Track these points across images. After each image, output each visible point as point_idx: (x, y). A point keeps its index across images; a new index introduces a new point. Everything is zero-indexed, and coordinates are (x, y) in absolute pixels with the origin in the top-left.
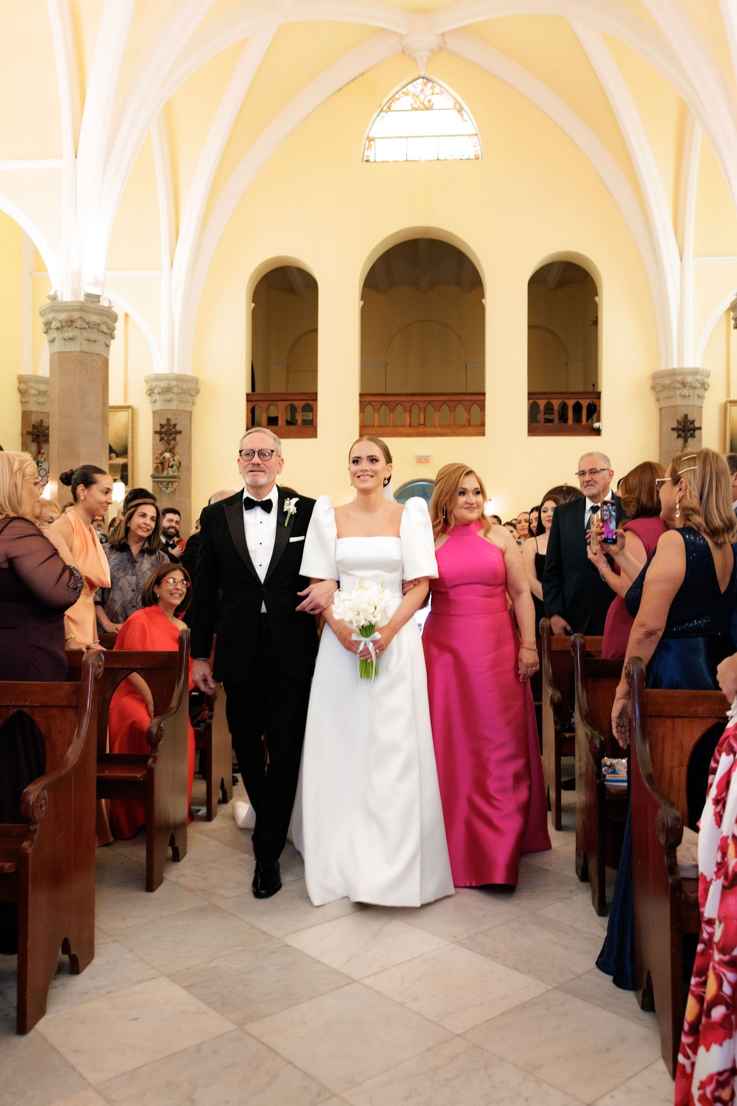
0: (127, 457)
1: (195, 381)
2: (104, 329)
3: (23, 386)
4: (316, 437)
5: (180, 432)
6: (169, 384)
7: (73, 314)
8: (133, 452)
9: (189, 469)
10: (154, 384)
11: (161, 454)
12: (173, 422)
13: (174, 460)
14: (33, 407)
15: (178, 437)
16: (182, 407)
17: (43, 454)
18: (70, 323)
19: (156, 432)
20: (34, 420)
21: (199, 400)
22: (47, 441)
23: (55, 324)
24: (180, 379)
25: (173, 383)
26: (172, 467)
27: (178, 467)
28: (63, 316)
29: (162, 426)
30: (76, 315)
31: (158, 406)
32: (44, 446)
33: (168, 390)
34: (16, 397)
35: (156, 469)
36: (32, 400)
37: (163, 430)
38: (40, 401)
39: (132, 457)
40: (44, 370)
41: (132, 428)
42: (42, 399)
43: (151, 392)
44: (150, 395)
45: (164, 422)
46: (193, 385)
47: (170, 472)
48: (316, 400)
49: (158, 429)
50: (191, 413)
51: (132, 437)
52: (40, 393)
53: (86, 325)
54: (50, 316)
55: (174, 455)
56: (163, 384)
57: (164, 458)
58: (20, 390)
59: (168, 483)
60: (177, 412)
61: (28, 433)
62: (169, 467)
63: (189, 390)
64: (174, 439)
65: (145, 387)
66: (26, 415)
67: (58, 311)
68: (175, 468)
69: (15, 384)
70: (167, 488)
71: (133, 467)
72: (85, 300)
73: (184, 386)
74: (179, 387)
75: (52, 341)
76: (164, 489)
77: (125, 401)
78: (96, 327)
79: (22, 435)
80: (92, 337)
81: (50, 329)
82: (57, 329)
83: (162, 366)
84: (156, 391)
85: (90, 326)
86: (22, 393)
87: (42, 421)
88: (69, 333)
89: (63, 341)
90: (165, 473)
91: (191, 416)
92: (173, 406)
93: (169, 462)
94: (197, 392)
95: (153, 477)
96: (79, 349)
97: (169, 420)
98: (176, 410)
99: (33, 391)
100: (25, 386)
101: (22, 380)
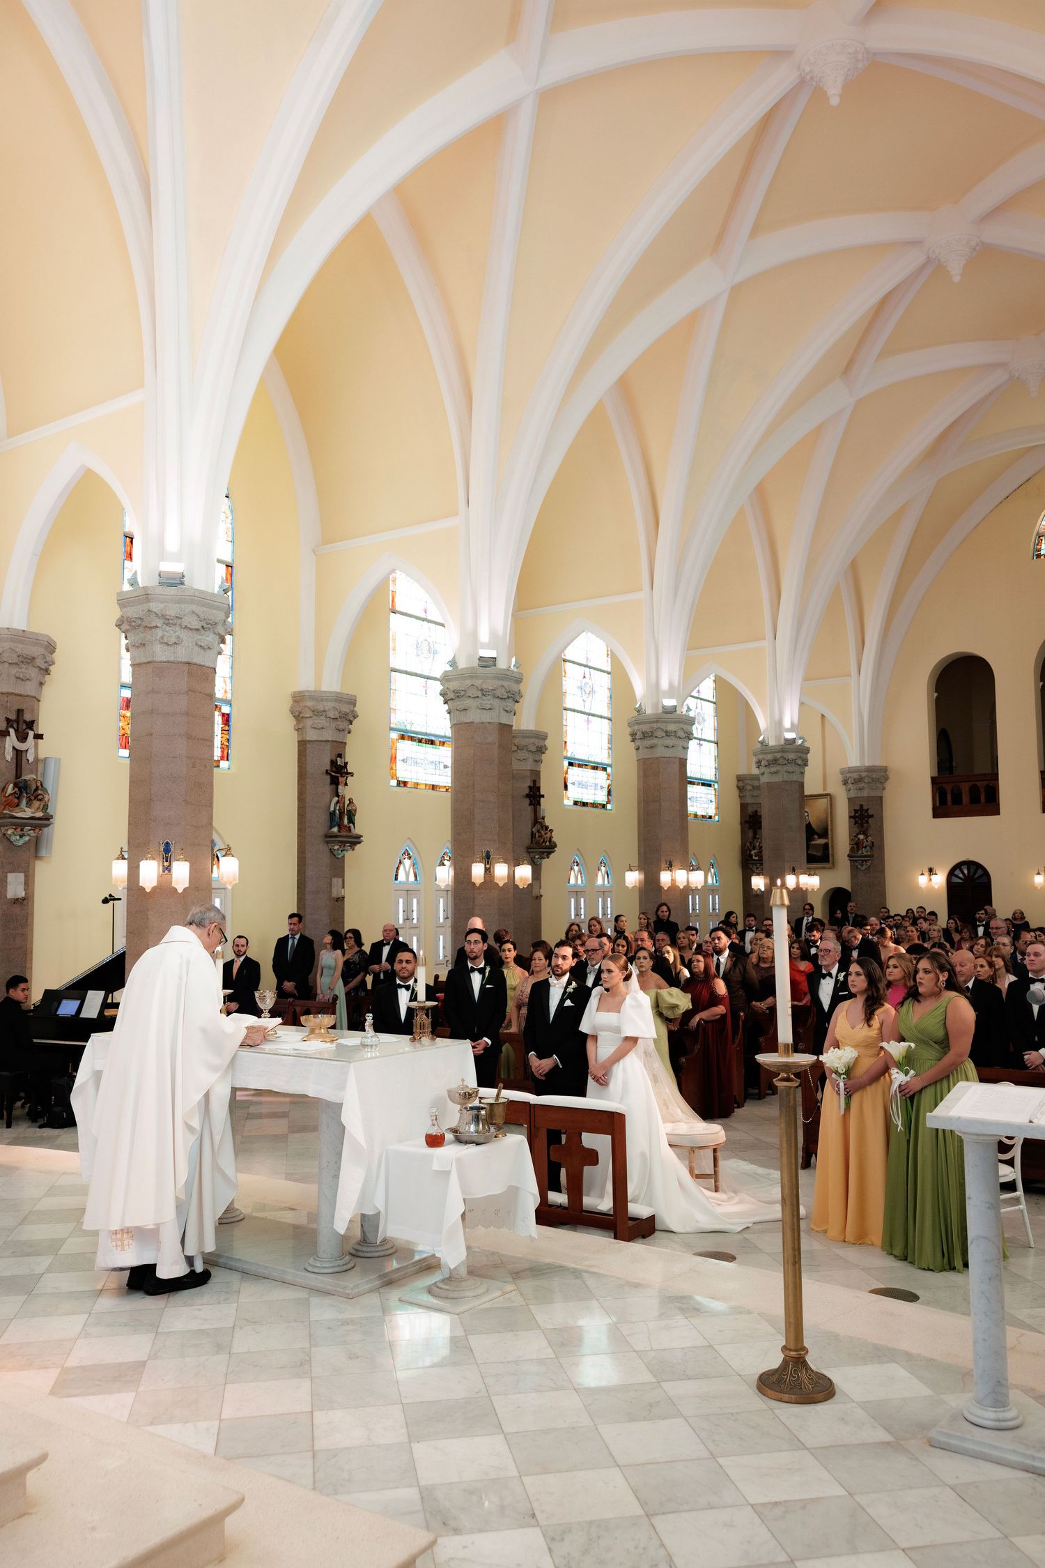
0: (827, 838)
1: (885, 770)
2: (800, 762)
3: (741, 784)
4: (999, 814)
5: (872, 816)
6: (860, 775)
7: (776, 754)
8: (832, 834)
9: (881, 848)
10: (848, 775)
11: (856, 836)
12: (865, 808)
13: (867, 841)
14: (749, 800)
15: (871, 820)
16: (874, 794)
17: (758, 839)
18: (775, 762)
19: (850, 817)
20: (750, 810)
21: (888, 785)
22: (760, 827)
23: (764, 759)
24: (870, 770)
25: (864, 774)
26: (865, 847)
27: (871, 847)
28: (770, 757)
29: (856, 811)
30: (778, 755)
31: (852, 794)
32: (759, 831)
33: (860, 780)
34: (735, 793)
35: (852, 850)
36: (748, 794)
37: (857, 815)
38: (754, 795)
39: (832, 838)
41: (831, 812)
42: (756, 793)
43: (845, 782)
44: (845, 784)
45: (857, 808)
46: (883, 774)
47: (865, 852)
48: (998, 780)
49: (853, 815)
50: (881, 798)
51: (831, 821)
52: (754, 788)
53: (786, 762)
54: (761, 757)
55: (867, 837)
56: (856, 776)
57: (859, 839)
58: (738, 787)
59: (863, 861)
60: (869, 799)
61: (746, 822)
62: (863, 847)
63: (878, 779)
64: (867, 822)
65: (840, 778)
66: (743, 807)
67: (765, 753)
68: (868, 848)
69: (734, 782)
70: (862, 866)
71: (832, 846)
72: (785, 743)
73: (874, 776)
74: (869, 777)
75: (762, 774)
76: (859, 866)
77: (824, 790)
78: (794, 762)
79: (741, 824)
80: (790, 769)
81: (761, 765)
82: (766, 766)
83: (854, 761)
84: (849, 781)
85: (789, 762)
86: (740, 789)
87: (756, 811)
88: (774, 769)
89: (770, 775)
90: (860, 852)
91: (881, 800)
92: (865, 794)
93: (863, 843)
94: (887, 779)
95: (849, 856)
96: (782, 780)
97: (861, 806)
98: (868, 797)
99: (749, 787)
100: (743, 783)
101: (740, 779)
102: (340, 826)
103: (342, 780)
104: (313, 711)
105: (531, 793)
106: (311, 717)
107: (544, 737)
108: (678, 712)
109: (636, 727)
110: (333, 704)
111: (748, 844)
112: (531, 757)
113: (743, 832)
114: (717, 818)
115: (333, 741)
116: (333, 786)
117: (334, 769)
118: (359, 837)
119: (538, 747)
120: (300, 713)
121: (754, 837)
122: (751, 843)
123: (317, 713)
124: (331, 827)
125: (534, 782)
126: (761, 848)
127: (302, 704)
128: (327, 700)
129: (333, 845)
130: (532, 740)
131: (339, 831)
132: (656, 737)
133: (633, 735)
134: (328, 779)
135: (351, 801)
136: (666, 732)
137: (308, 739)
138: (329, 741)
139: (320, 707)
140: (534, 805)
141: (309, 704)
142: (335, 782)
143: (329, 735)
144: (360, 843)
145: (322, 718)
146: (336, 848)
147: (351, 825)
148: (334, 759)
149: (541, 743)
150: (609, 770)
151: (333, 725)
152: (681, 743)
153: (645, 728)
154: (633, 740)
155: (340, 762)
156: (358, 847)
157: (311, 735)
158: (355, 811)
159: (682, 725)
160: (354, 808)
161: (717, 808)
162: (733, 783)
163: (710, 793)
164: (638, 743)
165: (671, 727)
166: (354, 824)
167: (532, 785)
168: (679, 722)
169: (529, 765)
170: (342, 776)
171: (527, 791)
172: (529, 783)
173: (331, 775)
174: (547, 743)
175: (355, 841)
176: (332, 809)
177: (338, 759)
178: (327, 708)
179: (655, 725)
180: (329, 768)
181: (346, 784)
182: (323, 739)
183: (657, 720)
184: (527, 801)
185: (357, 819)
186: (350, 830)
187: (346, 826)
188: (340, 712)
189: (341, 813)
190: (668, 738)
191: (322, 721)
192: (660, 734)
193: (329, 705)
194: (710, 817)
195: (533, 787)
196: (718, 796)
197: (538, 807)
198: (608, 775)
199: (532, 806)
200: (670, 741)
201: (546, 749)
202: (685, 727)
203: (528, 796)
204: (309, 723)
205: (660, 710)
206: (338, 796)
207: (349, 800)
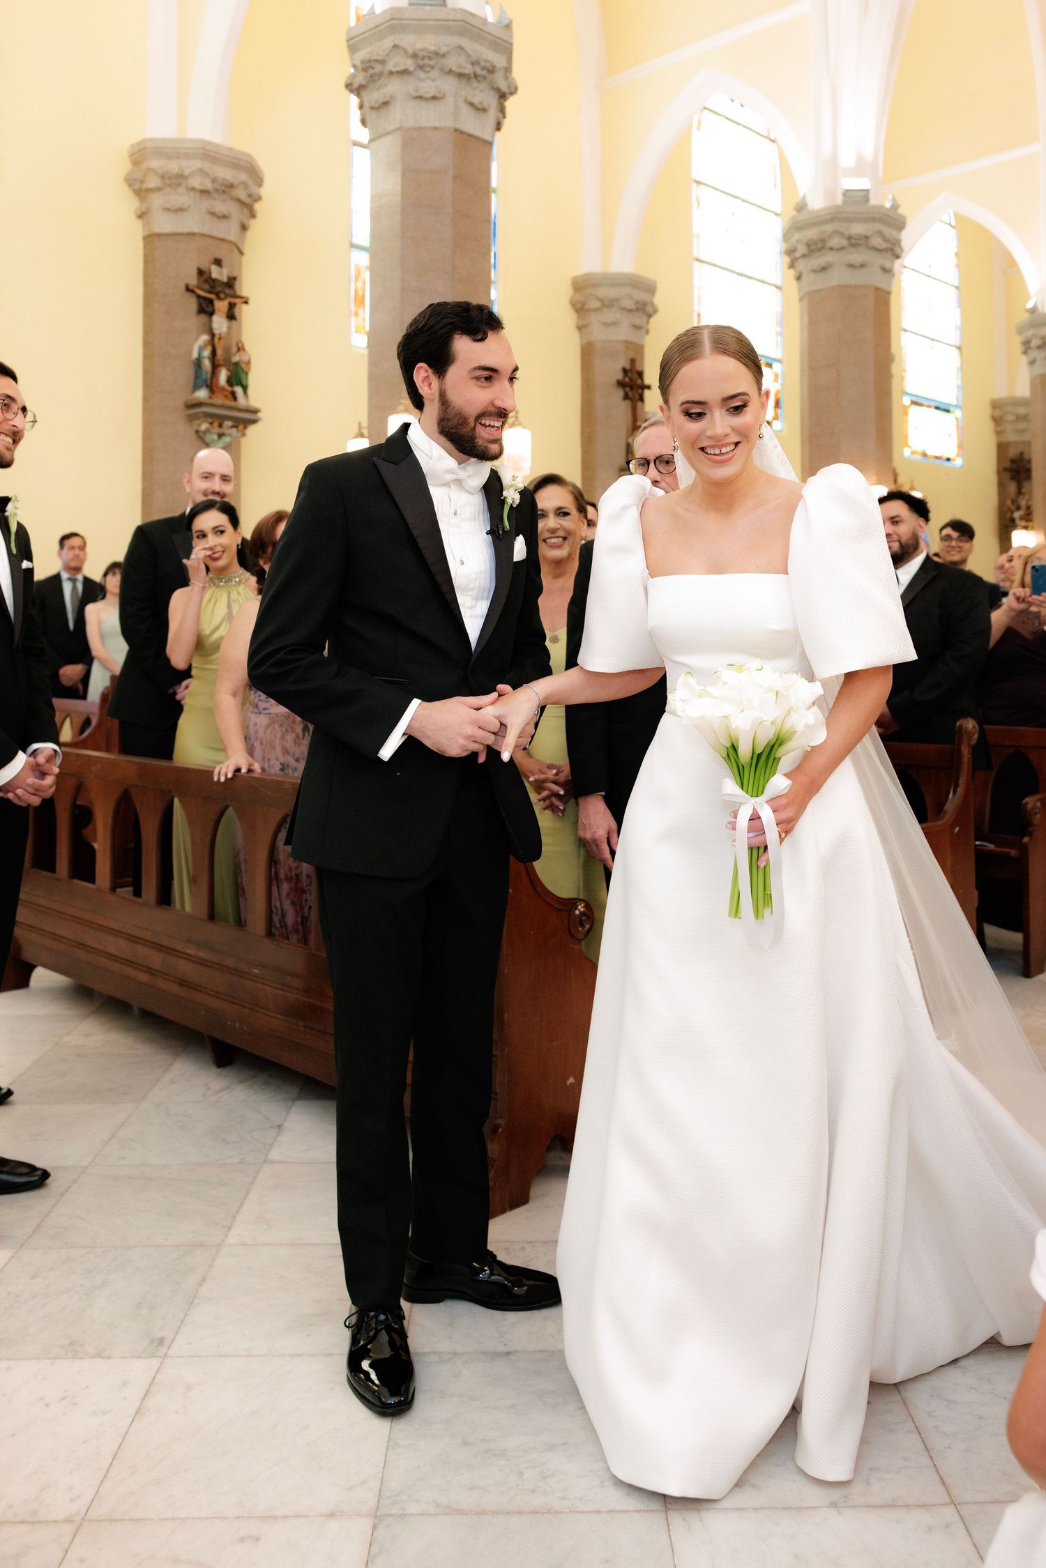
14: (1011, 437)
17: (1024, 495)
20: (1013, 451)
22: (1028, 479)
23: (1035, 342)
32: (1026, 485)
36: (1010, 427)
38: (1020, 428)
40: (1023, 390)
42: (1022, 426)
52: (1020, 417)
54: (1029, 333)
58: (994, 418)
61: (1005, 469)
66: (1002, 448)
67: (1036, 326)
75: (1032, 363)
79: (998, 473)
81: (1029, 348)
82: (1039, 348)
86: (997, 420)
87: (1023, 453)
99: (1010, 417)
100: (1000, 413)
101: (996, 405)
102: (212, 387)
103: (221, 306)
104: (163, 177)
105: (627, 379)
106: (158, 189)
107: (650, 288)
108: (874, 201)
109: (796, 237)
110: (196, 164)
111: (1009, 502)
112: (626, 320)
113: (1001, 486)
114: (958, 462)
115: (203, 235)
116: (203, 318)
117: (207, 286)
118: (256, 411)
119: (637, 303)
120: (142, 182)
121: (1019, 493)
122: (1013, 502)
123: (175, 181)
124: (196, 387)
125: (633, 361)
126: (1028, 508)
127: (144, 166)
128: (188, 156)
129: (198, 422)
130: (627, 290)
131: (210, 398)
132: (831, 249)
133: (790, 252)
134: (193, 304)
135: (240, 349)
136: (850, 238)
137: (157, 230)
138: (192, 234)
139: (173, 167)
140: (631, 399)
141: (155, 164)
142: (206, 309)
143: (193, 223)
144: (254, 422)
145: (182, 190)
146: (204, 427)
147: (238, 390)
148: (204, 267)
149: (643, 296)
150: (775, 365)
151: (205, 204)
152: (878, 260)
153: (812, 234)
154: (792, 266)
155: (215, 273)
156: (252, 430)
157: (164, 224)
158: (248, 363)
159: (878, 226)
160: (245, 358)
161: (960, 447)
162: (985, 413)
163: (948, 423)
164: (802, 265)
165: (858, 229)
166: (245, 388)
167: (628, 366)
168: (873, 220)
169: (622, 333)
170: (219, 298)
171: (620, 376)
172: (623, 362)
173: (199, 296)
174: (658, 300)
175: (247, 418)
176: (195, 355)
177: (214, 269)
178: (187, 172)
179: (829, 228)
180: (193, 281)
181: (231, 316)
182: (185, 230)
183: (834, 216)
184: (620, 393)
185: (253, 380)
186: (235, 398)
187: (223, 389)
188: (214, 181)
189: (215, 366)
190: (853, 250)
191: (179, 198)
192: (836, 242)
193: (191, 165)
194: (948, 459)
195: (631, 370)
196: (962, 429)
197: (639, 404)
198: (776, 376)
199: (628, 402)
200: (856, 257)
201: (655, 311)
202: (887, 231)
203: (620, 384)
204: (157, 201)
205: (839, 200)
206: (213, 335)
207: (237, 345)
